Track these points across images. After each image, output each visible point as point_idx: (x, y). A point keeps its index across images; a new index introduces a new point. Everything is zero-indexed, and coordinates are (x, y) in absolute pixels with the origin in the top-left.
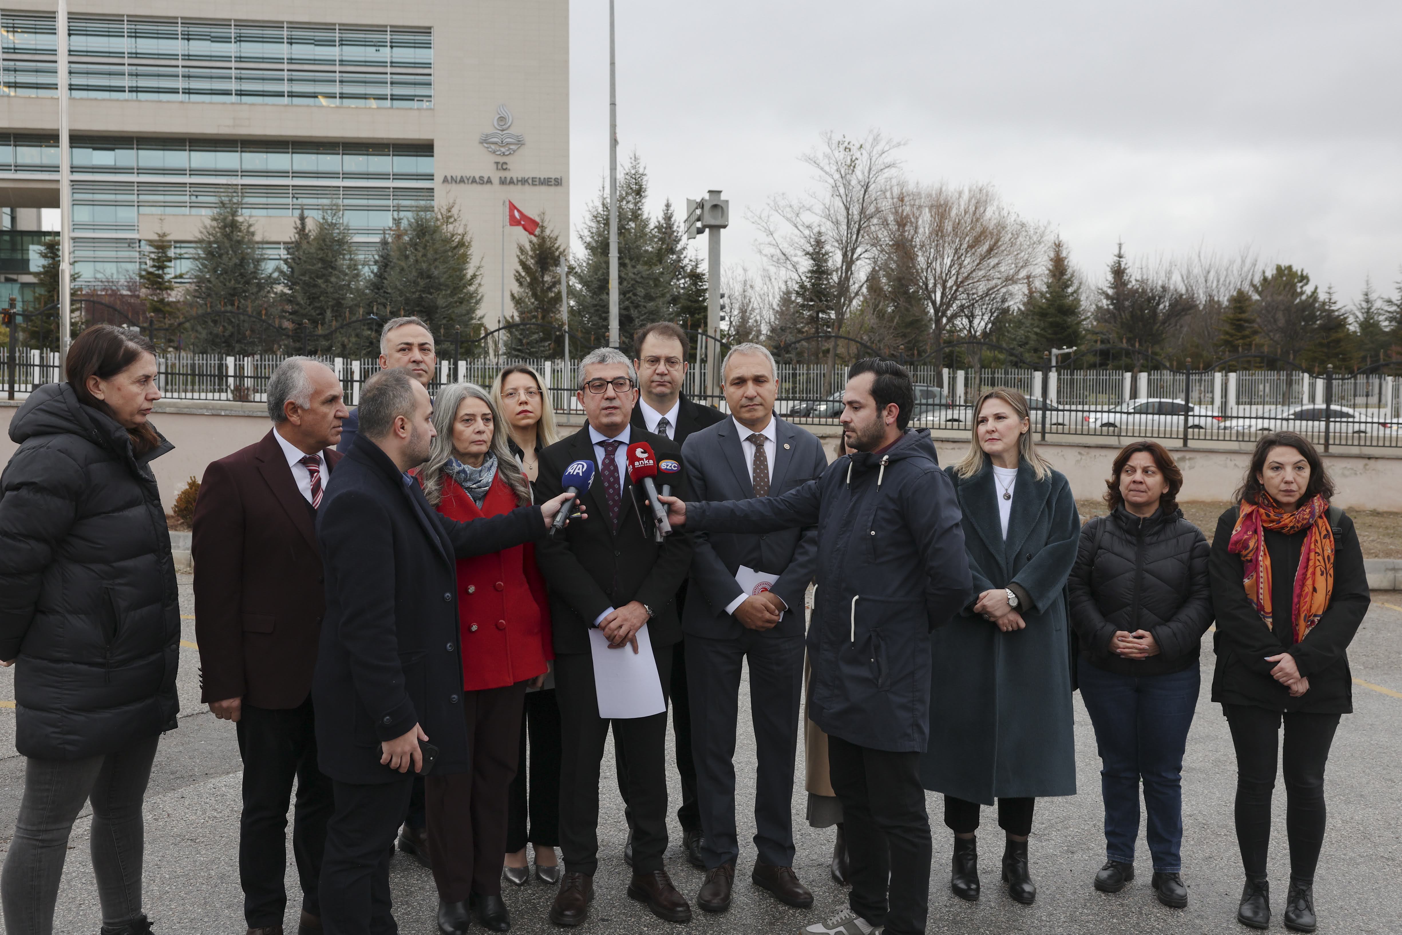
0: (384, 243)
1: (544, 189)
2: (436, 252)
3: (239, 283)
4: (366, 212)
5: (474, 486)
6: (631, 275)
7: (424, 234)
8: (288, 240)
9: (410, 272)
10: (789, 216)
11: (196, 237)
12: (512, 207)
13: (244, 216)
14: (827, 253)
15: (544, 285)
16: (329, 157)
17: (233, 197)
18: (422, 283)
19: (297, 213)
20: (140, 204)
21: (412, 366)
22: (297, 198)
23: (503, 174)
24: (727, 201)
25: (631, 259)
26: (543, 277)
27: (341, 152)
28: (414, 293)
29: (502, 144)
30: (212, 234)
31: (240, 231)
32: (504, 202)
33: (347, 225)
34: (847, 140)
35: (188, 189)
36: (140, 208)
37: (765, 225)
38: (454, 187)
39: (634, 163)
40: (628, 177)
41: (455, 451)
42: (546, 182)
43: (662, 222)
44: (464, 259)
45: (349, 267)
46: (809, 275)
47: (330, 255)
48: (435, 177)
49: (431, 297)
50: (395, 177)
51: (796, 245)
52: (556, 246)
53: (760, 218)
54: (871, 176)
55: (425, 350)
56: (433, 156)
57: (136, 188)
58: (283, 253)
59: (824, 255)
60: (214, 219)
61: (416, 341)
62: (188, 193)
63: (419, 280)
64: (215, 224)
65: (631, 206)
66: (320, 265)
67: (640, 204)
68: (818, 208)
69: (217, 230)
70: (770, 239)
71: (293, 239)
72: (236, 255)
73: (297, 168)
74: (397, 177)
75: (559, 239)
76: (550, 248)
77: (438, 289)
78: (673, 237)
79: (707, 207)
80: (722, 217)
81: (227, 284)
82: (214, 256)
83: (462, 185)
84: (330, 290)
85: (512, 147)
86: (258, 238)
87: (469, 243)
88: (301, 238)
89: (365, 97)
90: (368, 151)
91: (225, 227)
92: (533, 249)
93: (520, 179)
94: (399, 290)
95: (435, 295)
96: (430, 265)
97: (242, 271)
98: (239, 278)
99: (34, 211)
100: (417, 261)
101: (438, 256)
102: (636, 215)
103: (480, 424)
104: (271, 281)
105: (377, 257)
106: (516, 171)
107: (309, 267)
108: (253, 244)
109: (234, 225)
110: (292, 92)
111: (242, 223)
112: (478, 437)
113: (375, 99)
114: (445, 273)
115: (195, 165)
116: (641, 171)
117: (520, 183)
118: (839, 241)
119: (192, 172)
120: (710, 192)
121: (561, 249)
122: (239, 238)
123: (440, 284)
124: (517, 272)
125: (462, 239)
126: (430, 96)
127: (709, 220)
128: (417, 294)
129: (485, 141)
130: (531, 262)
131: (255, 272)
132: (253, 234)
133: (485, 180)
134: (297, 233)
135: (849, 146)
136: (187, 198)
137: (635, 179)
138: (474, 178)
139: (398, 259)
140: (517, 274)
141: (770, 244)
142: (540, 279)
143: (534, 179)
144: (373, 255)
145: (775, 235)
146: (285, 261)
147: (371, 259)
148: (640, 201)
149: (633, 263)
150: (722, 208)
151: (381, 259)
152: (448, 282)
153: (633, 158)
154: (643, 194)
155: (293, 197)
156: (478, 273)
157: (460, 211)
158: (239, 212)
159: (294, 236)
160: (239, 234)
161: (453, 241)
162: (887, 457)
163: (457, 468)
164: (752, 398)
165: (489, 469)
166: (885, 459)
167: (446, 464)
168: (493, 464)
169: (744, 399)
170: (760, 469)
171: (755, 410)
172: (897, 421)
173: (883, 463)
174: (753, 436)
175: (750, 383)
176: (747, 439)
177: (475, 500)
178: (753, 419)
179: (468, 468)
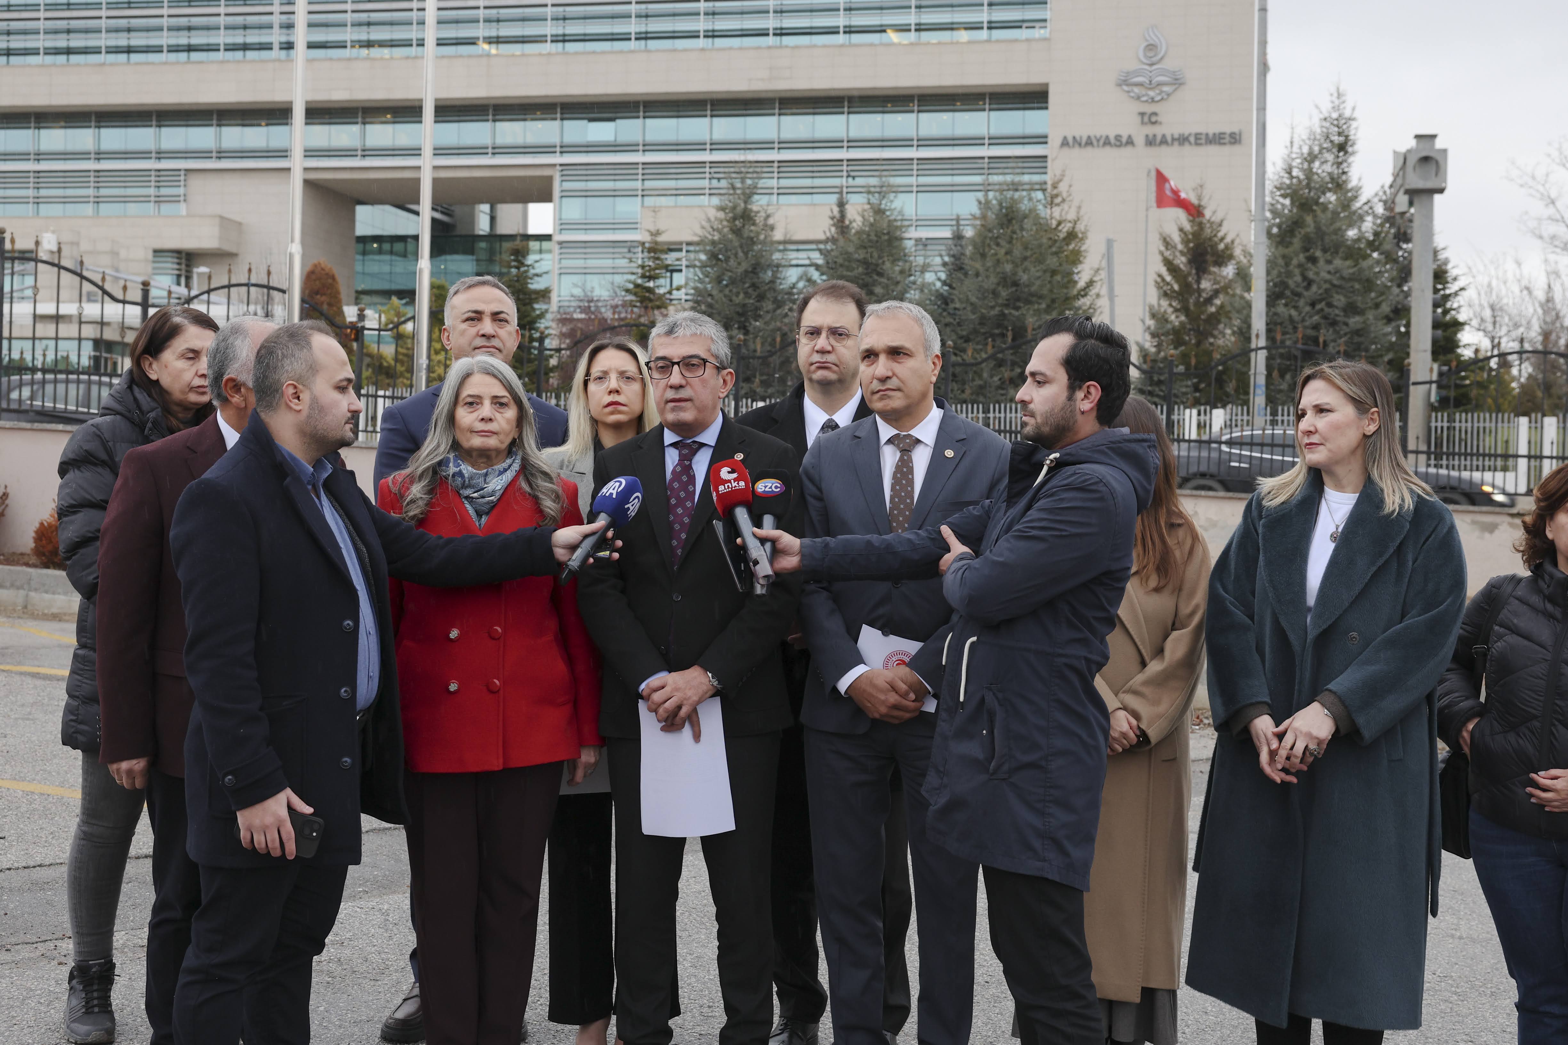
0: (958, 237)
1: (1213, 149)
2: (1026, 246)
3: (750, 297)
4: (949, 194)
5: (475, 495)
7: (1010, 221)
8: (820, 236)
9: (987, 277)
11: (696, 235)
12: (1161, 180)
13: (759, 203)
15: (1200, 296)
16: (900, 117)
17: (747, 178)
18: (1004, 293)
19: (835, 198)
20: (645, 193)
21: (480, 342)
22: (854, 178)
23: (1150, 130)
24: (1445, 151)
25: (1325, 251)
26: (1198, 282)
27: (916, 108)
28: (993, 308)
29: (1151, 86)
30: (718, 230)
31: (754, 224)
32: (1149, 172)
35: (707, 170)
36: (646, 198)
37: (1541, 189)
38: (1076, 152)
39: (1337, 102)
40: (1327, 124)
41: (455, 446)
42: (1217, 139)
44: (1076, 258)
45: (902, 272)
47: (875, 255)
48: (1049, 140)
49: (1016, 313)
50: (992, 141)
52: (1220, 234)
53: (1533, 178)
55: (501, 320)
56: (1046, 108)
57: (640, 171)
58: (815, 256)
60: (722, 209)
61: (488, 308)
62: (707, 175)
63: (1000, 288)
64: (721, 215)
65: (1328, 168)
66: (860, 270)
67: (1345, 165)
69: (725, 223)
70: (1551, 211)
71: (828, 234)
72: (747, 258)
73: (854, 133)
74: (996, 140)
75: (1225, 224)
76: (1210, 239)
77: (1028, 302)
80: (1437, 174)
81: (734, 298)
82: (718, 260)
83: (1089, 149)
85: (1166, 89)
86: (778, 235)
87: (1084, 233)
88: (838, 233)
89: (950, 27)
90: (954, 105)
91: (735, 219)
92: (1186, 242)
93: (1176, 136)
94: (972, 304)
95: (1023, 311)
96: (1017, 266)
97: (756, 280)
98: (750, 290)
99: (519, 206)
100: (998, 262)
101: (1029, 253)
102: (1338, 184)
103: (486, 409)
105: (947, 259)
106: (1171, 125)
108: (770, 244)
109: (747, 216)
110: (850, 27)
111: (758, 212)
112: (481, 426)
113: (966, 29)
114: (1039, 278)
115: (718, 136)
116: (1347, 113)
117: (1176, 143)
119: (714, 147)
120: (1418, 137)
121: (1228, 240)
122: (752, 235)
123: (1032, 295)
124: (1160, 276)
125: (1074, 228)
126: (1045, 21)
127: (1416, 181)
128: (998, 309)
129: (1124, 82)
130: (1181, 261)
131: (772, 282)
132: (772, 228)
133: (1124, 140)
134: (834, 225)
136: (705, 183)
137: (1338, 127)
138: (1107, 137)
139: (972, 259)
140: (1159, 280)
141: (1550, 218)
142: (1195, 286)
143: (1197, 136)
144: (941, 256)
145: (1559, 204)
146: (817, 267)
147: (938, 260)
148: (1346, 161)
149: (1328, 256)
150: (1437, 162)
151: (952, 259)
152: (1045, 291)
153: (1336, 95)
154: (1350, 150)
155: (848, 176)
156: (1096, 278)
157: (1070, 186)
158: (756, 198)
159: (830, 230)
160: (753, 228)
161: (1061, 231)
162: (1057, 455)
163: (452, 469)
164: (884, 380)
165: (501, 473)
166: (1052, 457)
167: (440, 463)
168: (510, 466)
169: (875, 381)
170: (901, 484)
171: (889, 397)
172: (1098, 410)
173: (1048, 462)
174: (897, 435)
175: (882, 358)
176: (890, 441)
177: (479, 515)
178: (888, 411)
179: (467, 469)
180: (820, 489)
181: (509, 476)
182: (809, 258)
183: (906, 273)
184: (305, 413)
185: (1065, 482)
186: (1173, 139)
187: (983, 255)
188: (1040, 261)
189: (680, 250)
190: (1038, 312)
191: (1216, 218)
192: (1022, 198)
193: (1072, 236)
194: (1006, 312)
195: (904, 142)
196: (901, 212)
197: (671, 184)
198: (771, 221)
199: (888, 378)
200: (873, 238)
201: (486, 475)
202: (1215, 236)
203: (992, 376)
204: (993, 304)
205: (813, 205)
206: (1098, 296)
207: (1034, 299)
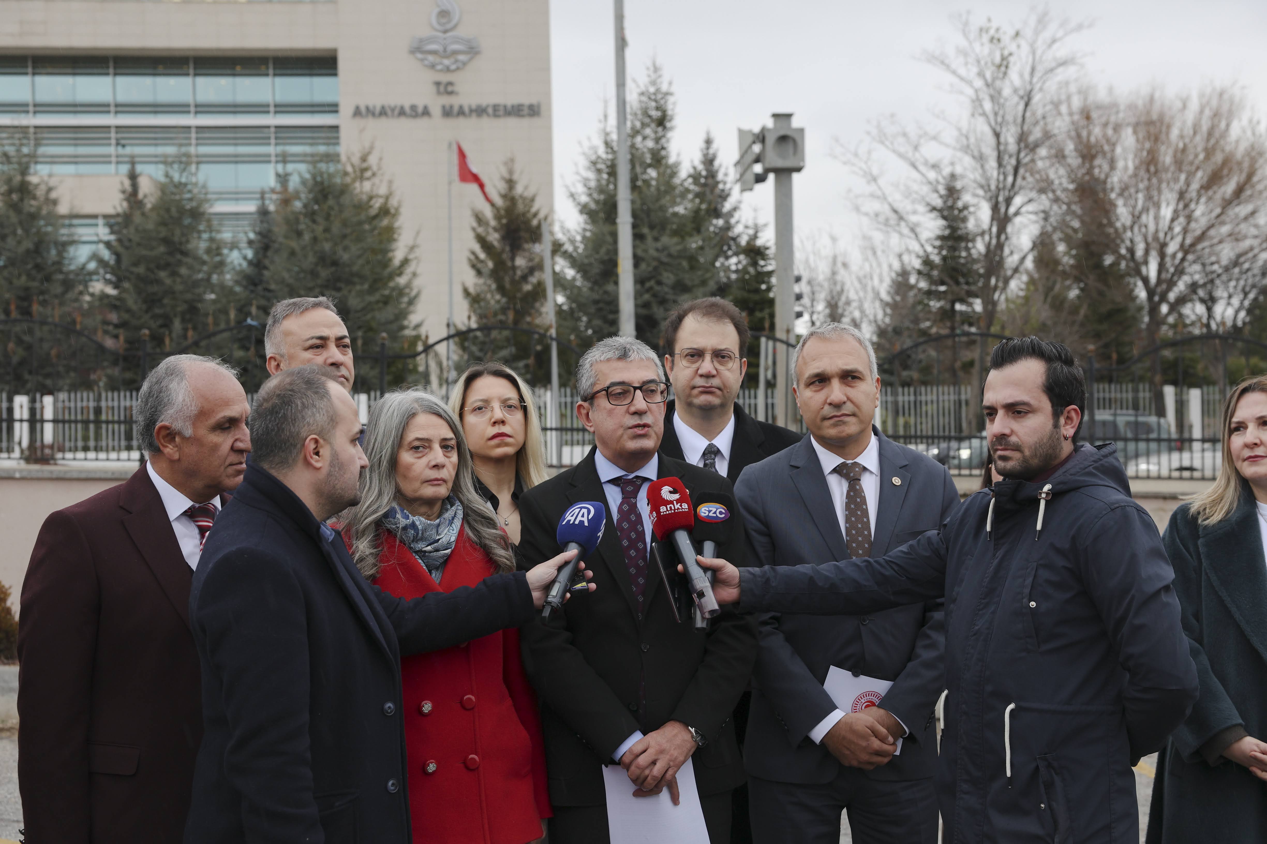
0: (263, 212)
1: (512, 122)
2: (345, 224)
3: (34, 279)
4: (234, 165)
5: (428, 549)
6: (652, 252)
7: (326, 197)
8: (111, 211)
9: (305, 256)
10: (902, 150)
13: (40, 175)
14: (966, 207)
15: (515, 273)
16: (172, 81)
17: (22, 145)
19: (124, 169)
22: (123, 146)
23: (446, 100)
24: (801, 131)
25: (652, 227)
26: (513, 259)
27: (191, 71)
29: (446, 54)
31: (35, 198)
32: (450, 145)
33: (204, 186)
34: (994, 25)
37: (864, 166)
38: (371, 123)
39: (653, 76)
40: (644, 99)
42: (516, 111)
43: (700, 167)
44: (389, 234)
45: (208, 251)
46: (938, 243)
47: (178, 232)
48: (342, 109)
50: (278, 109)
51: (915, 196)
52: (534, 210)
53: (856, 155)
54: (1035, 80)
55: (344, 346)
56: (335, 74)
58: (103, 232)
59: (960, 211)
61: (331, 333)
65: (650, 144)
66: (162, 249)
67: (663, 141)
68: (950, 135)
70: (873, 188)
71: (119, 210)
72: (28, 235)
73: (122, 98)
74: (282, 108)
75: (537, 199)
76: (524, 214)
77: (349, 282)
78: (717, 191)
79: (771, 140)
80: (795, 153)
81: (15, 281)
83: (384, 120)
84: (179, 287)
85: (462, 57)
86: (63, 209)
87: (397, 209)
88: (131, 207)
90: (234, 68)
91: (10, 192)
92: (498, 217)
93: (474, 107)
94: (288, 285)
96: (336, 244)
97: (39, 260)
98: (34, 272)
100: (315, 239)
101: (348, 231)
102: (658, 158)
103: (438, 454)
104: (84, 276)
105: (252, 236)
106: (468, 95)
107: (144, 252)
108: (54, 219)
109: (24, 189)
111: (37, 186)
112: (432, 473)
114: (359, 257)
116: (664, 88)
117: (474, 115)
118: (985, 187)
120: (776, 116)
121: (541, 215)
122: (33, 210)
123: (353, 275)
124: (473, 254)
125: (386, 203)
127: (775, 160)
129: (418, 49)
130: (494, 238)
131: (59, 263)
132: (55, 202)
133: (420, 110)
135: (997, 36)
137: (656, 101)
138: (402, 108)
139: (286, 237)
140: (472, 257)
141: (872, 196)
142: (509, 264)
143: (496, 107)
144: (246, 233)
145: (881, 182)
146: (107, 245)
147: (243, 238)
148: (664, 136)
149: (655, 233)
150: (794, 141)
151: (259, 237)
152: (366, 271)
153: (652, 69)
154: (668, 125)
155: (118, 144)
156: (411, 257)
157: (381, 159)
158: (33, 168)
159: (121, 205)
160: (33, 202)
161: (371, 207)
162: (1050, 486)
163: (401, 521)
164: (840, 405)
165: (450, 522)
166: (1046, 489)
167: (386, 515)
168: (455, 515)
169: (827, 407)
170: (856, 516)
173: (1043, 496)
174: (843, 465)
175: (836, 382)
179: (420, 521)
181: (457, 525)
182: (95, 234)
183: (215, 251)
184: (324, 471)
186: (471, 111)
187: (298, 233)
188: (359, 239)
191: (528, 194)
192: (330, 171)
193: (385, 211)
195: (180, 108)
199: (842, 403)
201: (437, 525)
202: (529, 211)
204: (311, 284)
205: (79, 176)
206: (414, 275)
207: (356, 280)
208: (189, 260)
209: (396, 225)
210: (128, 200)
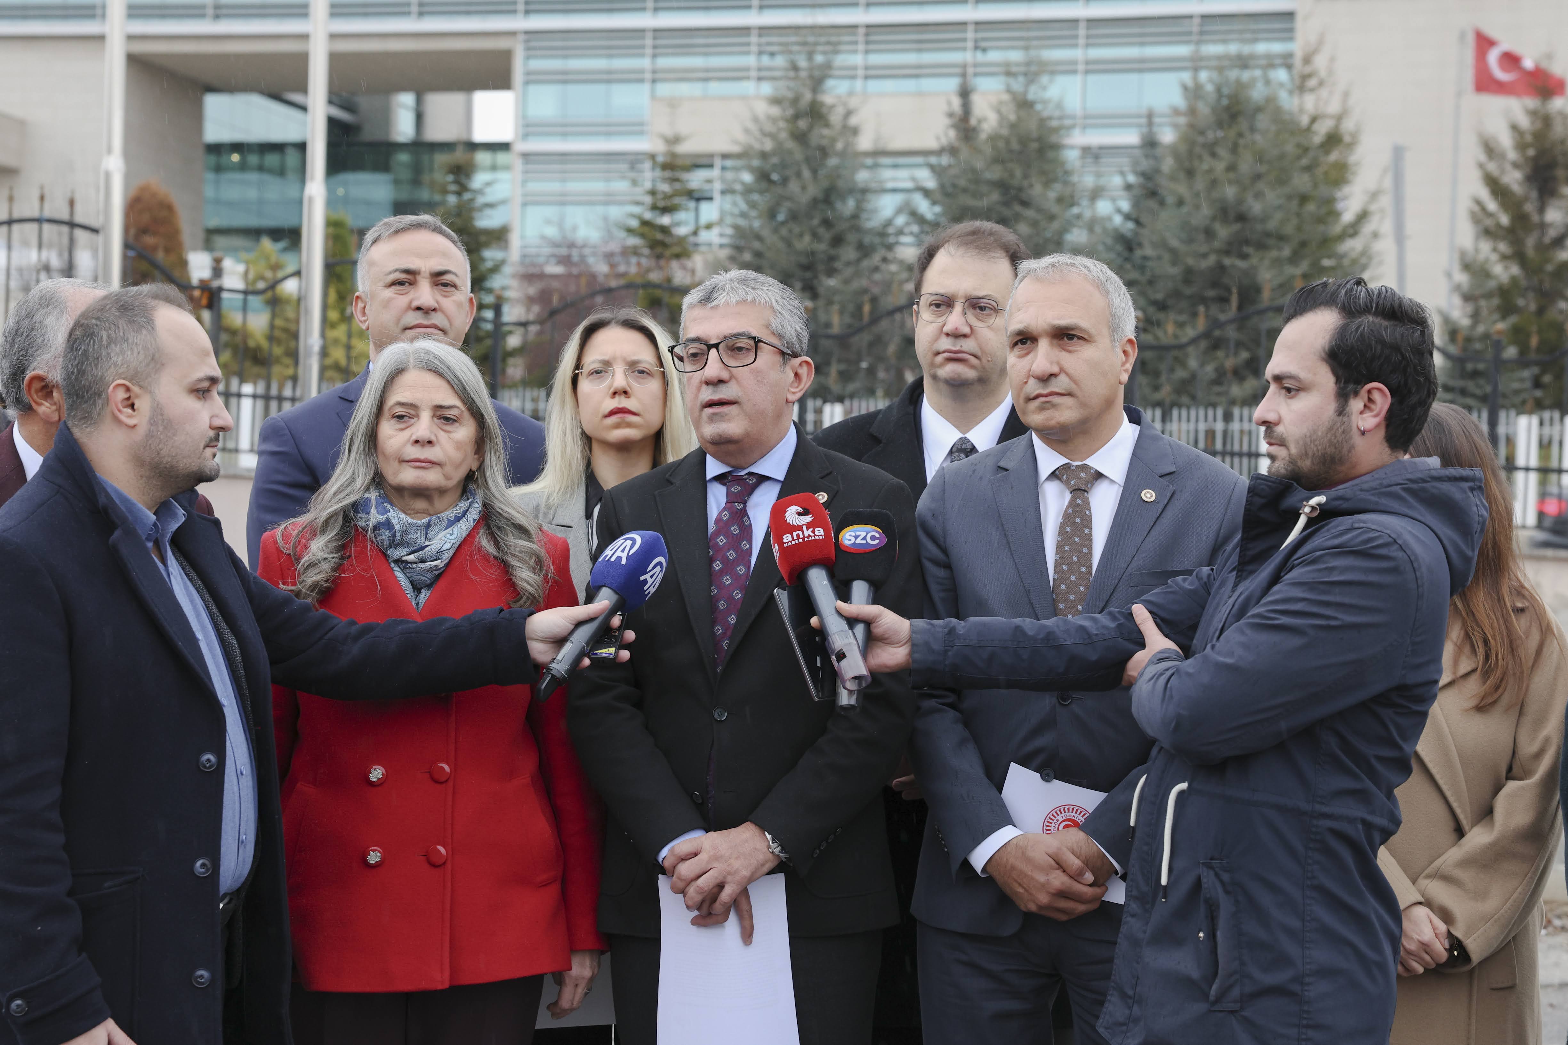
0: (1150, 144)
3: (820, 241)
4: (1135, 75)
5: (411, 558)
7: (1234, 117)
8: (931, 143)
9: (1197, 207)
11: (736, 142)
12: (1484, 43)
13: (835, 91)
15: (1544, 234)
17: (816, 52)
18: (1223, 232)
20: (657, 76)
21: (413, 318)
22: (984, 51)
26: (1542, 210)
28: (1205, 256)
30: (770, 135)
31: (827, 125)
32: (1462, 36)
35: (754, 39)
36: (656, 84)
44: (1340, 175)
45: (1060, 200)
47: (1018, 173)
49: (1241, 264)
55: (446, 285)
57: (650, 42)
58: (922, 176)
60: (776, 101)
61: (426, 266)
62: (754, 48)
63: (1217, 224)
64: (775, 111)
69: (782, 124)
71: (944, 141)
72: (816, 178)
77: (1261, 246)
81: (795, 242)
82: (772, 182)
86: (864, 143)
87: (1355, 136)
88: (960, 137)
91: (796, 117)
92: (1521, 146)
94: (1171, 250)
95: (1254, 261)
96: (1244, 189)
97: (830, 214)
98: (822, 231)
99: (460, 97)
100: (1214, 183)
101: (1263, 169)
103: (424, 425)
105: (1132, 179)
108: (851, 157)
109: (816, 113)
111: (832, 107)
112: (415, 452)
114: (1280, 207)
119: (764, 2)
122: (824, 142)
123: (1268, 235)
124: (1478, 202)
125: (1337, 127)
128: (1213, 257)
130: (1514, 179)
131: (855, 216)
132: (855, 131)
136: (751, 61)
139: (1173, 178)
140: (1476, 208)
142: (1535, 218)
144: (1122, 173)
146: (926, 193)
147: (1117, 181)
151: (1141, 180)
152: (1289, 229)
155: (976, 48)
156: (1373, 207)
157: (1332, 60)
158: (830, 83)
159: (946, 135)
160: (826, 132)
161: (1315, 133)
162: (1322, 499)
163: (374, 517)
164: (1046, 379)
165: (451, 523)
166: (1314, 501)
167: (355, 506)
168: (465, 513)
169: (1032, 382)
170: (1072, 543)
171: (1054, 406)
172: (1388, 426)
173: (1307, 510)
174: (1066, 467)
175: (1044, 345)
176: (1054, 475)
177: (417, 588)
178: (1051, 428)
179: (398, 518)
180: (945, 551)
181: (463, 528)
182: (913, 179)
183: (1067, 201)
184: (142, 430)
185: (1336, 542)
187: (1190, 173)
188: (1282, 181)
189: (711, 166)
190: (1277, 263)
192: (1253, 80)
193: (1333, 140)
194: (1227, 261)
196: (1059, 105)
197: (697, 62)
198: (853, 121)
199: (1053, 375)
200: (1015, 146)
201: (428, 526)
203: (1202, 365)
204: (1204, 249)
205: (920, 94)
206: (1375, 235)
207: (1271, 242)
208: (1030, 213)
209: (1353, 159)
210: (955, 126)
